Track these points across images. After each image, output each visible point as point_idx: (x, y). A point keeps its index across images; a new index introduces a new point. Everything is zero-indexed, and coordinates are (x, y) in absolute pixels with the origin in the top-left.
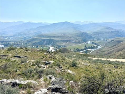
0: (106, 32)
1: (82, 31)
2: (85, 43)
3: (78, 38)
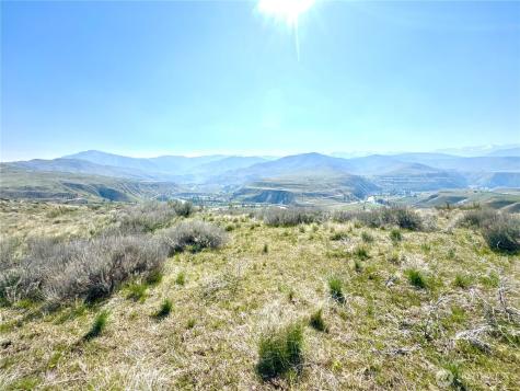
0: (412, 176)
1: (351, 173)
2: (362, 202)
3: (342, 188)
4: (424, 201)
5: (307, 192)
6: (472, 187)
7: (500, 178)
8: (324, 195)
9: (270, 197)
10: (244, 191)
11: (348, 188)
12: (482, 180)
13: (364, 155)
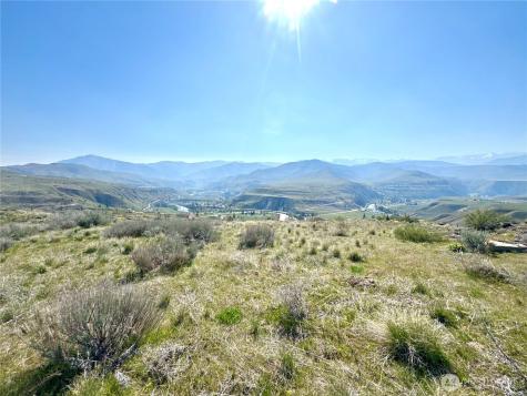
0: (413, 184)
1: (352, 180)
2: (363, 209)
3: (343, 195)
4: (424, 209)
5: (308, 199)
6: (472, 195)
7: (499, 187)
8: (325, 202)
9: (270, 203)
10: (244, 198)
11: (349, 195)
12: (482, 189)
13: (365, 162)
